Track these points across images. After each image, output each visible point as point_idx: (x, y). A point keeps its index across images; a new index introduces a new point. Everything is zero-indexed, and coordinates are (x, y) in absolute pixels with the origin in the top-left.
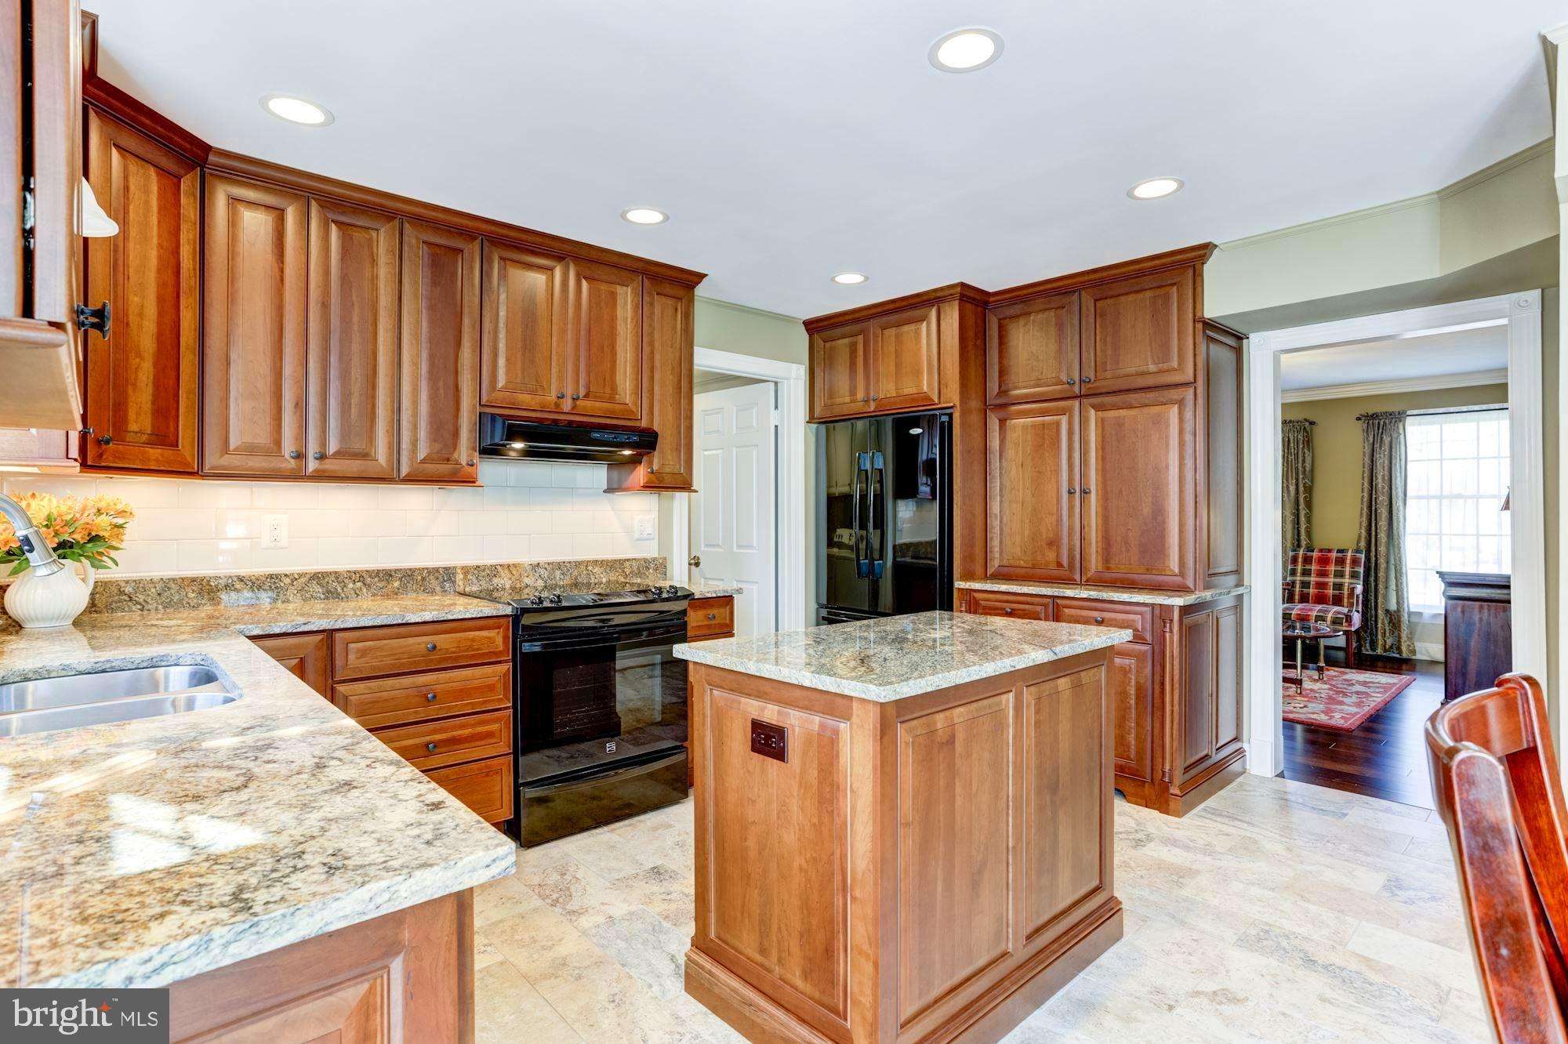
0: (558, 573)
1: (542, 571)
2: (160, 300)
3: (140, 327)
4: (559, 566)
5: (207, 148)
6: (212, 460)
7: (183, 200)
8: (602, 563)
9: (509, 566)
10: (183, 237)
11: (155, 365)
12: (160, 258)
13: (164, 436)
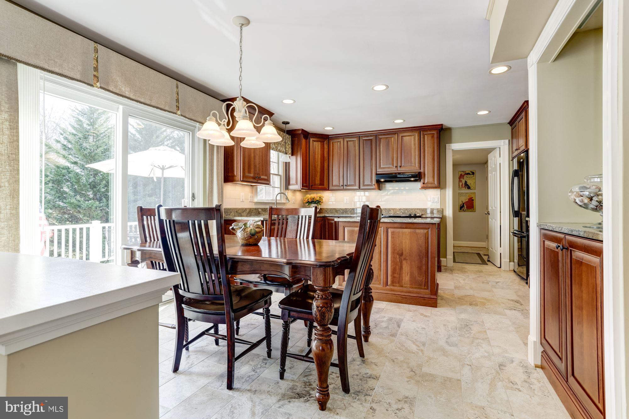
0: (406, 211)
1: (402, 211)
2: (321, 162)
3: (317, 167)
4: (407, 209)
5: (328, 135)
6: (331, 188)
7: (325, 145)
8: (420, 209)
9: (393, 209)
10: (325, 151)
11: (320, 173)
12: (321, 156)
13: (322, 183)
